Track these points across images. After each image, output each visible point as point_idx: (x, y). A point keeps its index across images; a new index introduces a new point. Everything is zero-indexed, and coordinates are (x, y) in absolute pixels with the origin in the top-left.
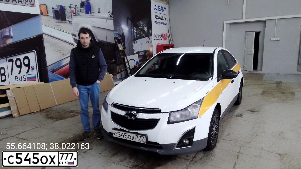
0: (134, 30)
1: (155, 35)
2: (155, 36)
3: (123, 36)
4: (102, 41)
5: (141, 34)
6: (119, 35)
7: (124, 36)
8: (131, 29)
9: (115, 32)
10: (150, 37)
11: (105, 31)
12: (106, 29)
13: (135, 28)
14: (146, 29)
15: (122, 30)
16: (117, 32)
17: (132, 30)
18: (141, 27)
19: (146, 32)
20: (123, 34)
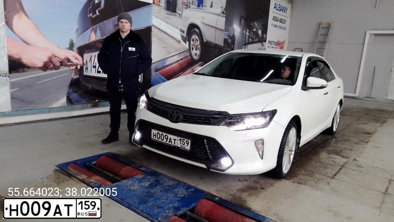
0: (246, 32)
2: (270, 42)
4: (210, 41)
6: (229, 36)
7: (235, 39)
8: (244, 31)
9: (225, 32)
10: (264, 43)
12: (216, 28)
14: (260, 32)
16: (227, 33)
18: (255, 30)
19: (259, 36)
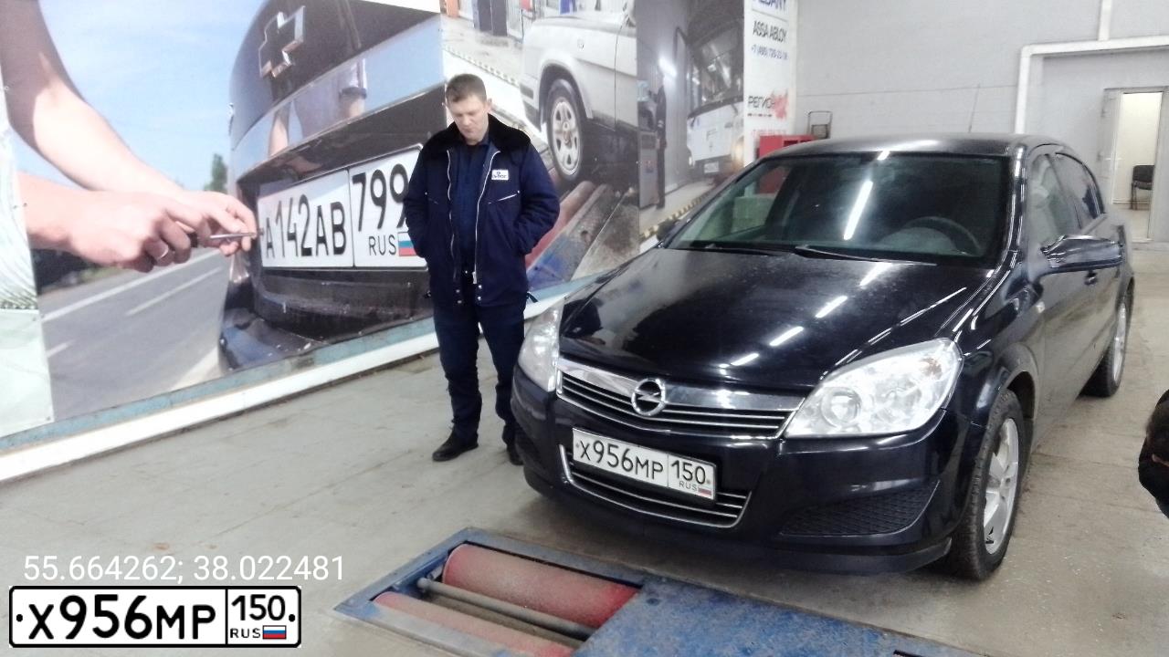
0: (692, 76)
1: (752, 100)
2: (754, 100)
3: (659, 97)
4: (603, 115)
5: (714, 91)
6: (650, 93)
7: (664, 100)
8: (685, 74)
9: (640, 83)
10: (739, 105)
11: (610, 79)
12: (614, 72)
13: (696, 71)
14: (726, 73)
15: (661, 75)
16: (645, 84)
17: (688, 76)
18: (712, 67)
19: (725, 87)
20: (661, 92)
